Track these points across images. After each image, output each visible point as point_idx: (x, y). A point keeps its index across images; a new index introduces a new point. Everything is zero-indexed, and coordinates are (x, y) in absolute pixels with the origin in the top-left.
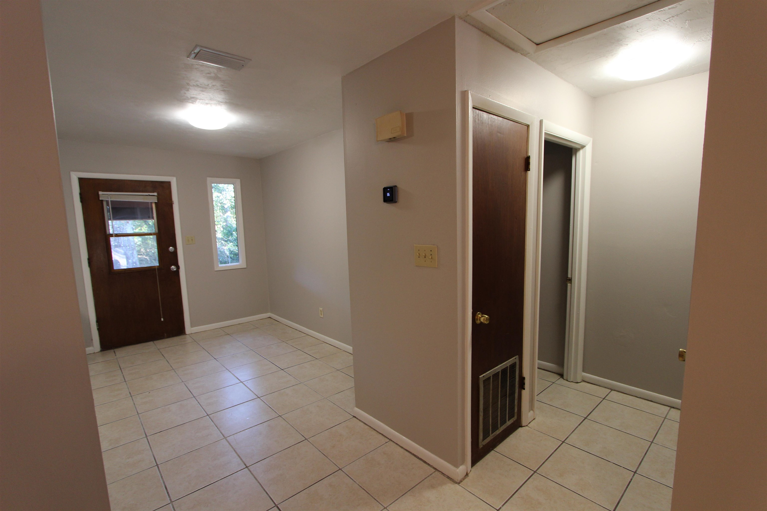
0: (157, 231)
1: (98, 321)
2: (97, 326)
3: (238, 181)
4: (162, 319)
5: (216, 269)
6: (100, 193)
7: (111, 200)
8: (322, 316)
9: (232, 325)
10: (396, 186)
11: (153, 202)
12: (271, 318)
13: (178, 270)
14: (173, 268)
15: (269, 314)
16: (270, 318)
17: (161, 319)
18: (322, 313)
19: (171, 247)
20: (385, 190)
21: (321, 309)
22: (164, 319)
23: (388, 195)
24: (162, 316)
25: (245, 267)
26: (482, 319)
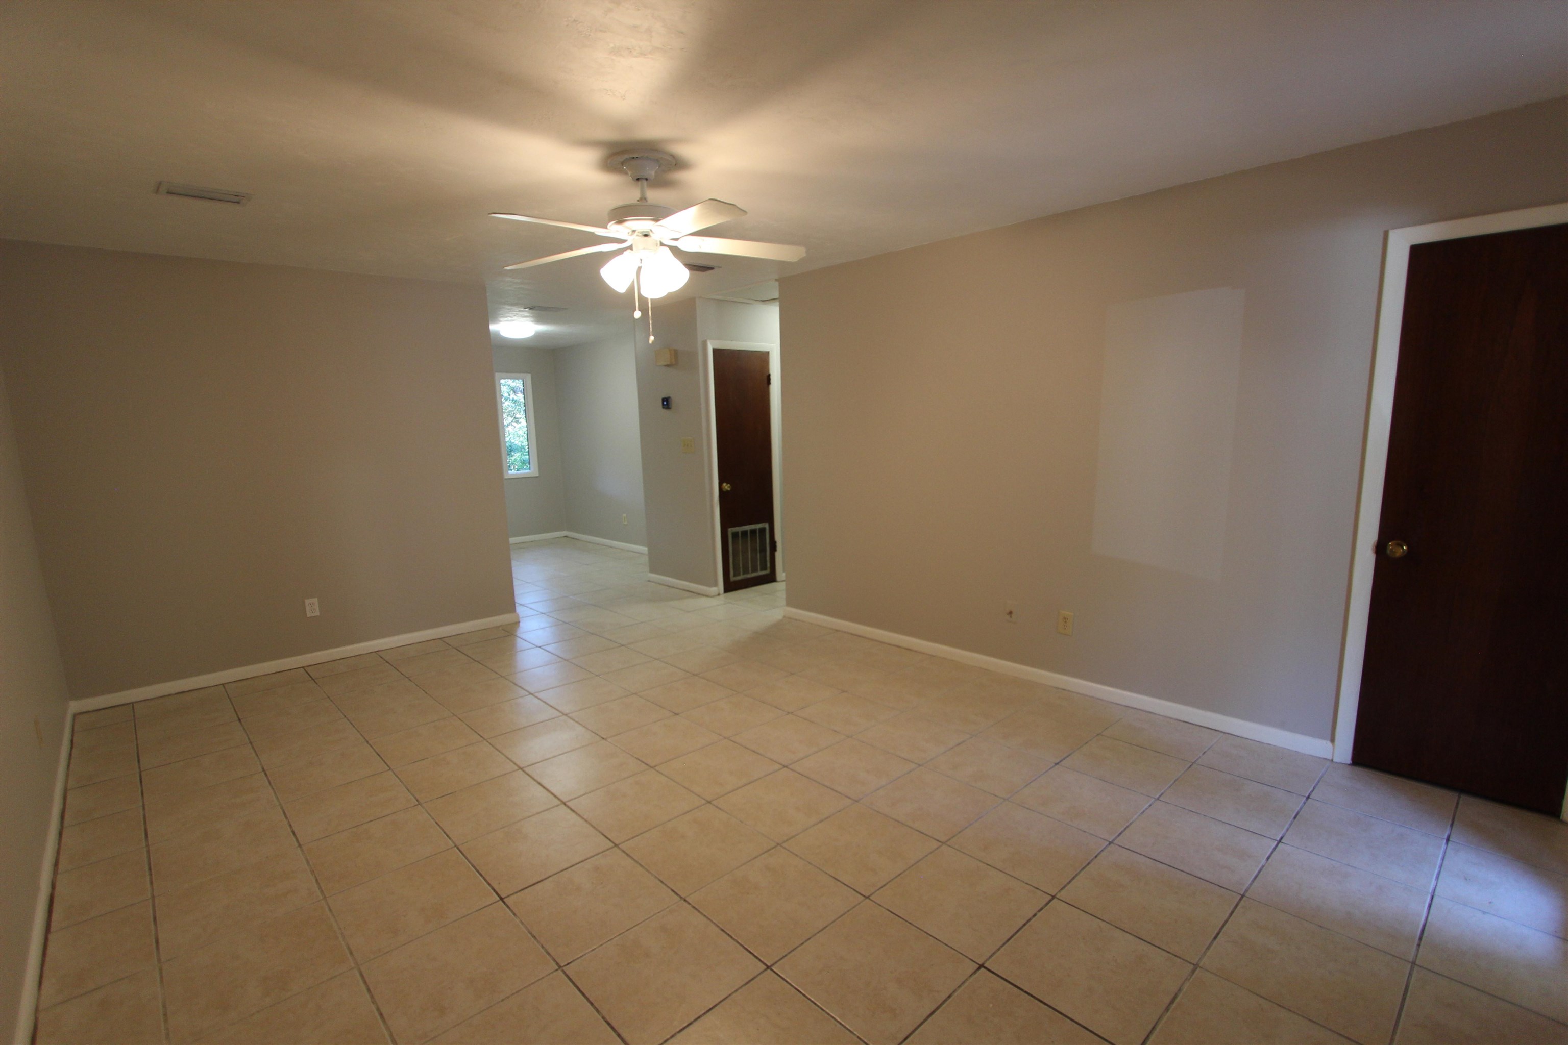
3: (528, 377)
8: (626, 523)
10: (669, 397)
15: (565, 533)
18: (626, 520)
20: (663, 400)
21: (625, 515)
23: (665, 403)
25: (538, 475)
26: (726, 487)
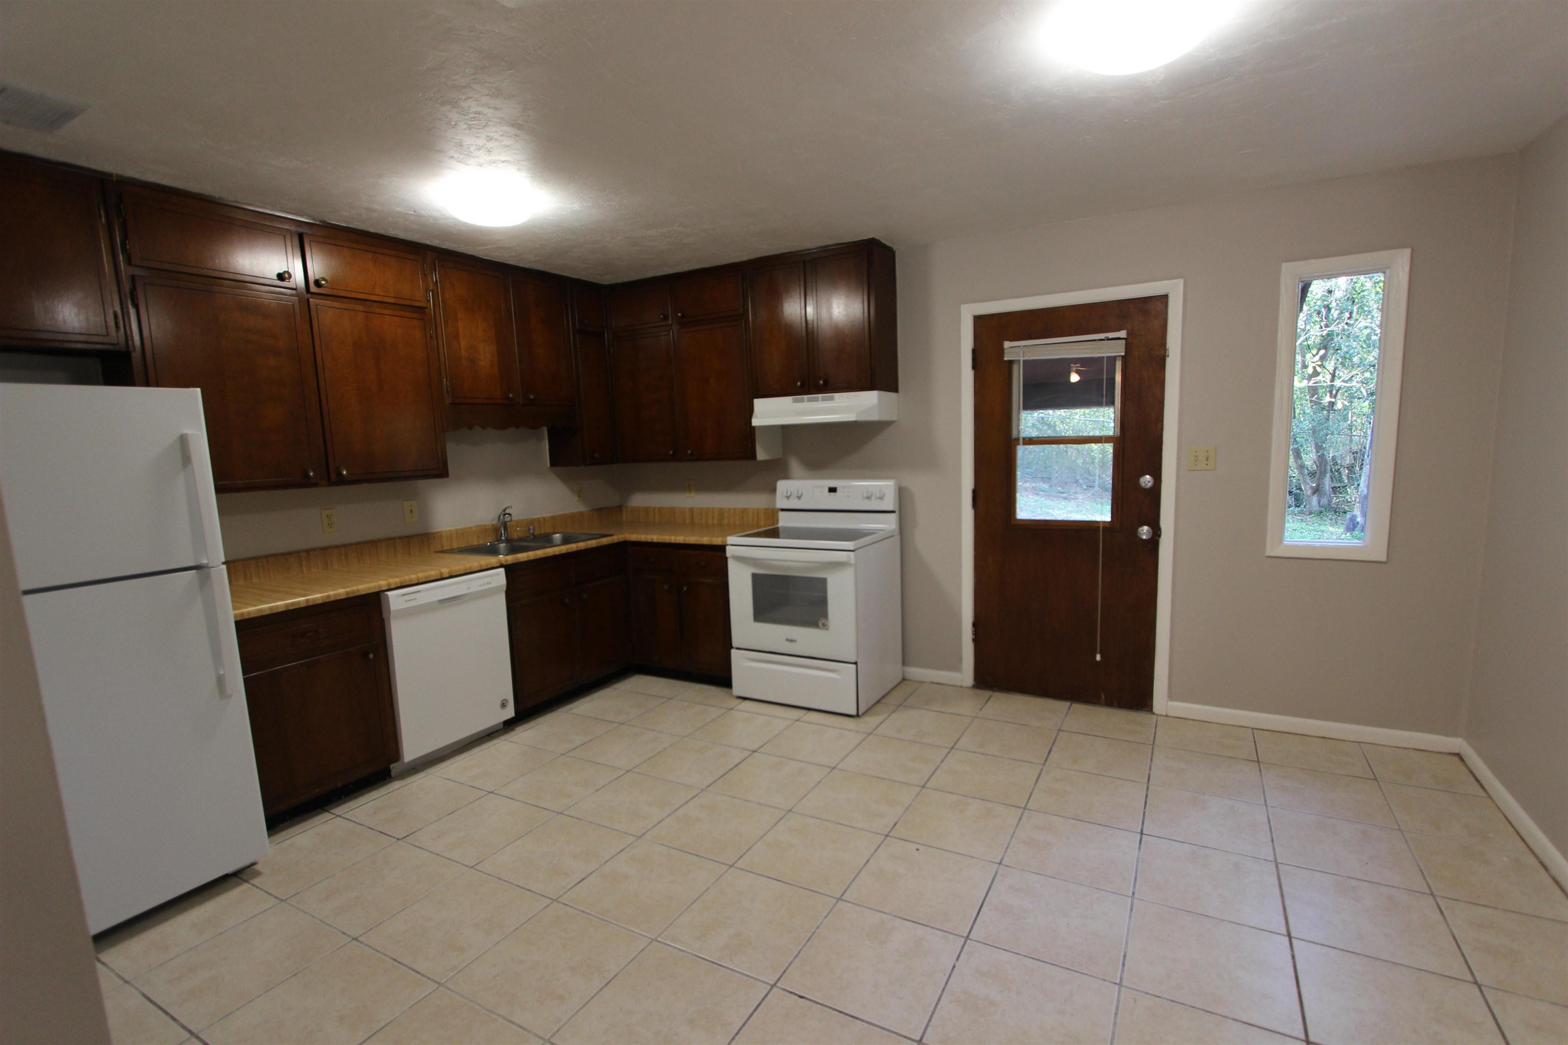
0: (1118, 433)
1: (975, 625)
2: (973, 634)
4: (1098, 658)
5: (1269, 552)
6: (1007, 344)
7: (1026, 358)
9: (1335, 737)
11: (1119, 356)
12: (1462, 759)
13: (1157, 538)
14: (1145, 532)
15: (1457, 743)
16: (1456, 759)
17: (1095, 657)
19: (1148, 476)
22: (1102, 657)
24: (1098, 649)
25: (1385, 558)
